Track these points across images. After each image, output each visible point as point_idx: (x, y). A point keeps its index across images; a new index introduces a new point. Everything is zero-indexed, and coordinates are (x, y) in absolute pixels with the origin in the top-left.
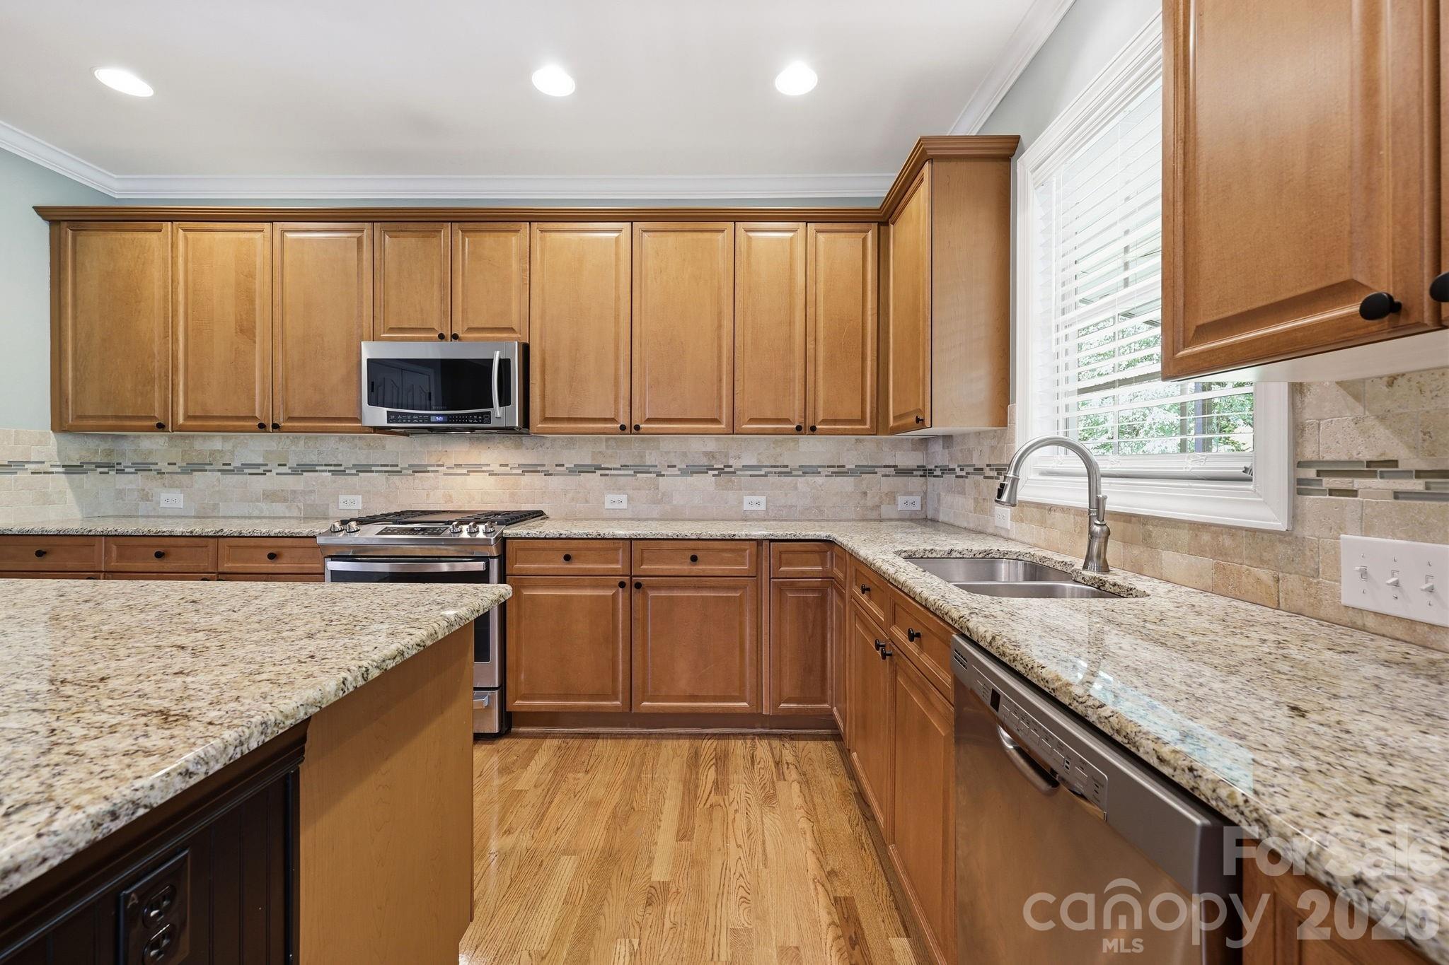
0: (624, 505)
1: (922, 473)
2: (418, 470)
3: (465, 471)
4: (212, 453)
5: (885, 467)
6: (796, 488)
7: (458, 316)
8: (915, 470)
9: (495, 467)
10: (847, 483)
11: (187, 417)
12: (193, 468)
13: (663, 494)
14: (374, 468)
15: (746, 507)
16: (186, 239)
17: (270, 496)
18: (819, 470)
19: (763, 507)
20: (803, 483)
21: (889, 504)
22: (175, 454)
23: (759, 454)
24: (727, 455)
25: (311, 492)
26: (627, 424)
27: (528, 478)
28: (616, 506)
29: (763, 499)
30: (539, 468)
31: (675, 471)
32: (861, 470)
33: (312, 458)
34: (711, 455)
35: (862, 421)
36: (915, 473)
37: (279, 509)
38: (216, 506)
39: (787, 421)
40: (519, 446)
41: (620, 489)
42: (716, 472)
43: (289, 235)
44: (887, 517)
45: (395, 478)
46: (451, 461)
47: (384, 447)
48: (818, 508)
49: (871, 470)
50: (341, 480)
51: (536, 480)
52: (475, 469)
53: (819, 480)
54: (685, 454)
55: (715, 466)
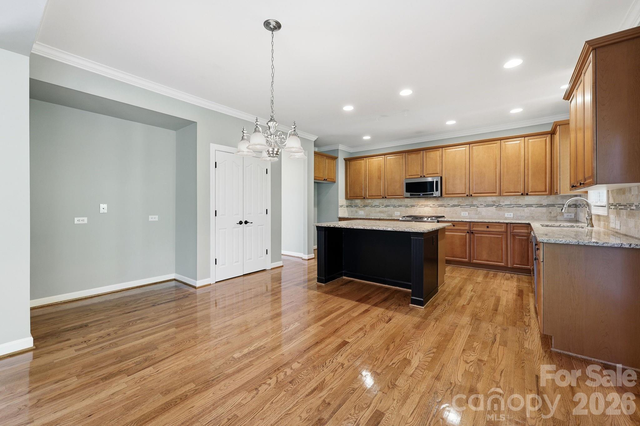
0: (467, 215)
1: (575, 206)
2: (413, 206)
3: (424, 206)
4: (369, 203)
5: (559, 204)
6: (524, 211)
7: (424, 171)
8: (572, 205)
9: (432, 205)
10: (544, 210)
11: (369, 196)
12: (365, 206)
13: (479, 212)
14: (402, 206)
15: (506, 216)
16: (368, 161)
17: (381, 212)
18: (533, 205)
19: (512, 216)
20: (526, 210)
21: (561, 216)
22: (362, 203)
23: (511, 201)
24: (499, 202)
25: (389, 211)
26: (468, 194)
27: (440, 208)
28: (465, 215)
29: (512, 214)
30: (443, 206)
31: (483, 206)
32: (548, 206)
33: (389, 204)
34: (494, 202)
35: (546, 191)
36: (571, 206)
37: (382, 215)
38: (369, 214)
39: (518, 192)
40: (437, 200)
41: (466, 211)
42: (496, 206)
43: (388, 158)
44: (560, 220)
45: (407, 208)
46: (421, 204)
47: (405, 201)
48: (532, 217)
49: (553, 205)
50: (395, 208)
51: (443, 208)
52: (427, 206)
53: (532, 208)
54: (486, 201)
55: (496, 205)
